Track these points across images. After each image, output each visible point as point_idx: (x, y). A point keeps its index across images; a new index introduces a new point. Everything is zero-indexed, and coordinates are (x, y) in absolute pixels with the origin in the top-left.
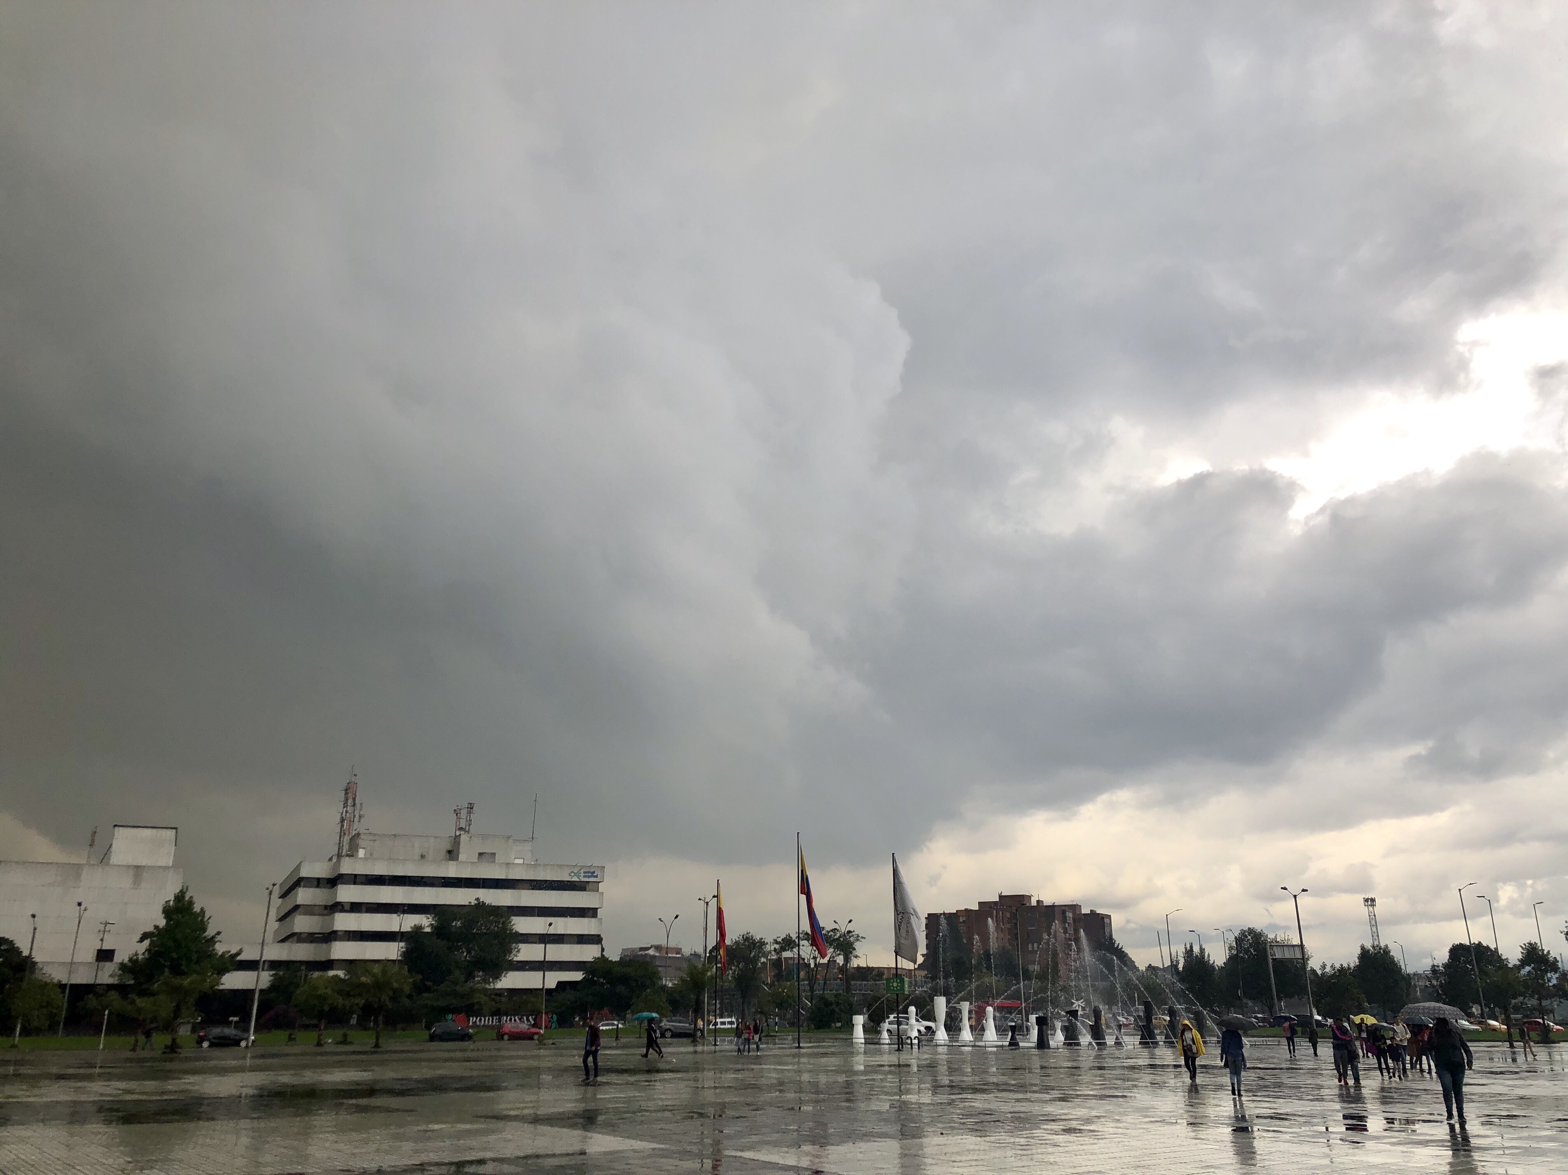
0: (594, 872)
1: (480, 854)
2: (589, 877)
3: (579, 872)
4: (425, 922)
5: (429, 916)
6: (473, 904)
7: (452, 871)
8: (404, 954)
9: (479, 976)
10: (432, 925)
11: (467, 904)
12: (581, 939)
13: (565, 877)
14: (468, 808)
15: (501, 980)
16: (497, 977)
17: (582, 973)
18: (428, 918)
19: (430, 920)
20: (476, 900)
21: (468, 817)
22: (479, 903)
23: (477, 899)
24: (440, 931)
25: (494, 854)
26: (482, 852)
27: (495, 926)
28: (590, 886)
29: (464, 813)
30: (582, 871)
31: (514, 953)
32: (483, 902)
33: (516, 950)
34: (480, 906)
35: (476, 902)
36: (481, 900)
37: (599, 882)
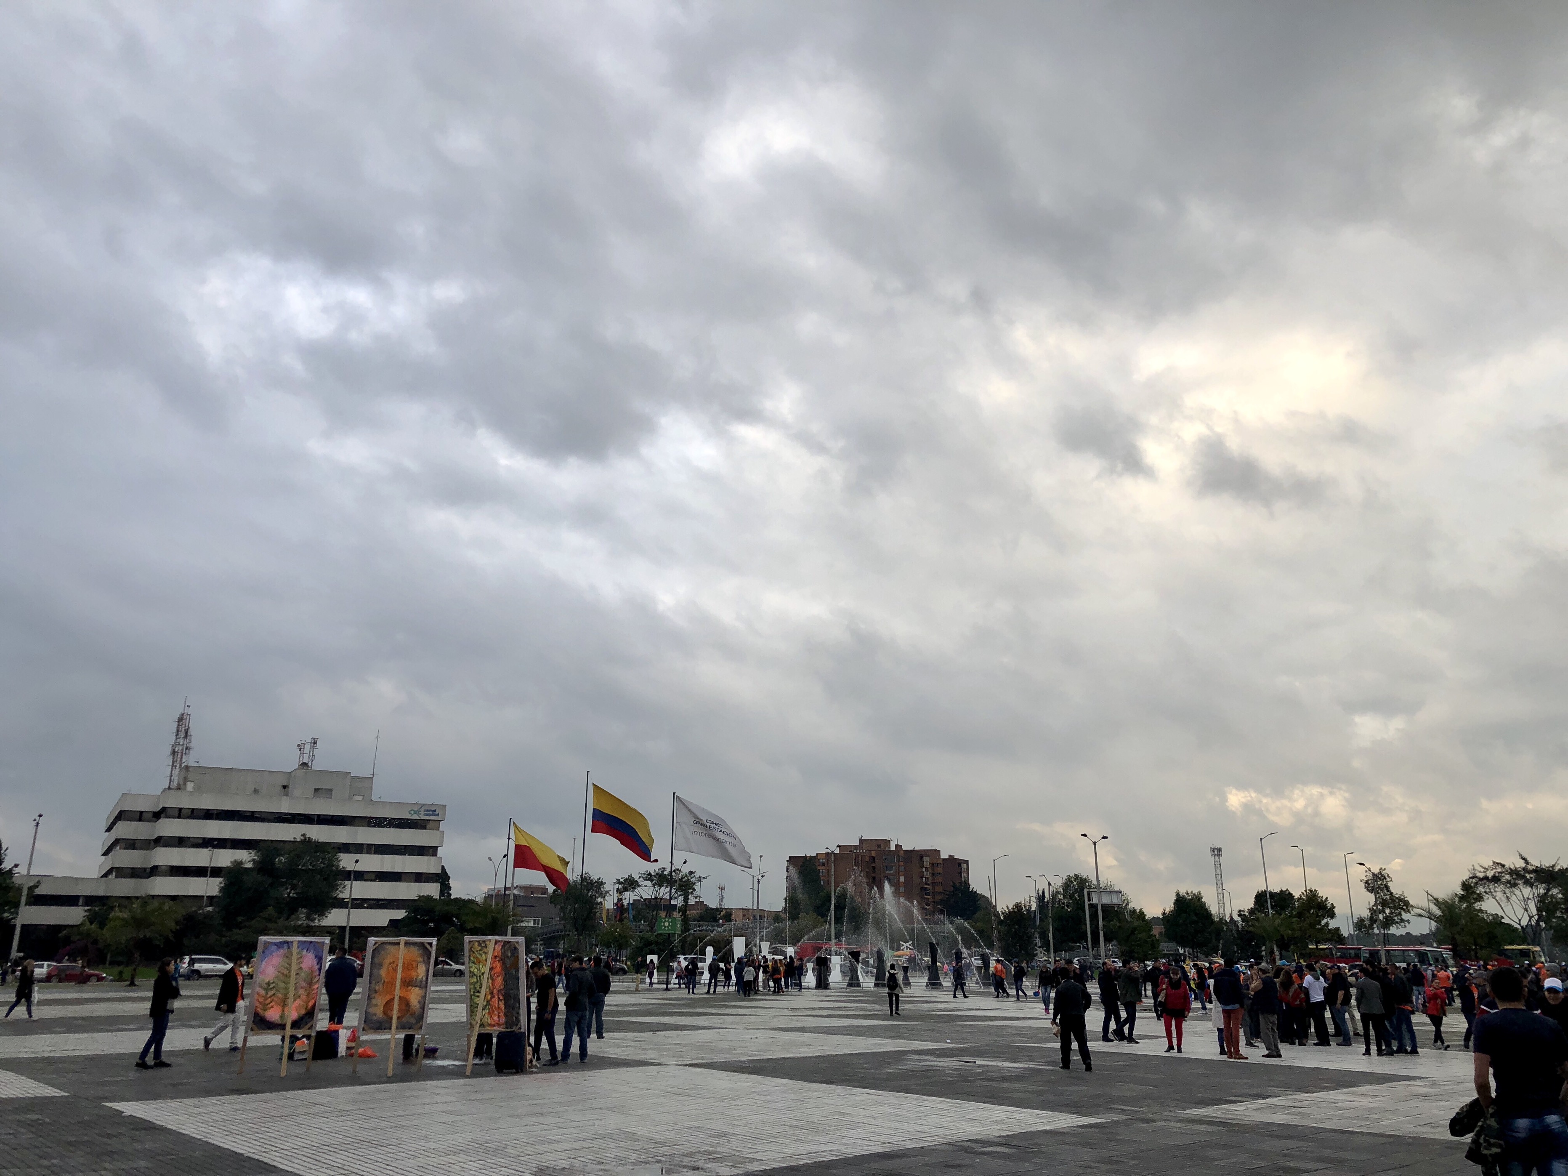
0: (435, 811)
1: (316, 790)
2: (430, 815)
3: (419, 811)
4: (246, 857)
5: (251, 851)
6: (298, 840)
7: (285, 807)
8: (222, 890)
9: (303, 913)
10: (253, 860)
11: (292, 840)
12: (419, 877)
13: (406, 816)
14: (311, 743)
15: (326, 917)
16: (322, 914)
17: (405, 911)
18: (251, 853)
19: (253, 854)
20: (302, 835)
21: (311, 752)
22: (305, 839)
23: (304, 835)
24: (265, 867)
25: (331, 790)
26: (317, 787)
27: (321, 863)
28: (429, 826)
29: (307, 748)
30: (423, 809)
31: (340, 889)
32: (309, 838)
33: (342, 886)
34: (307, 842)
35: (303, 838)
36: (307, 836)
37: (441, 821)
